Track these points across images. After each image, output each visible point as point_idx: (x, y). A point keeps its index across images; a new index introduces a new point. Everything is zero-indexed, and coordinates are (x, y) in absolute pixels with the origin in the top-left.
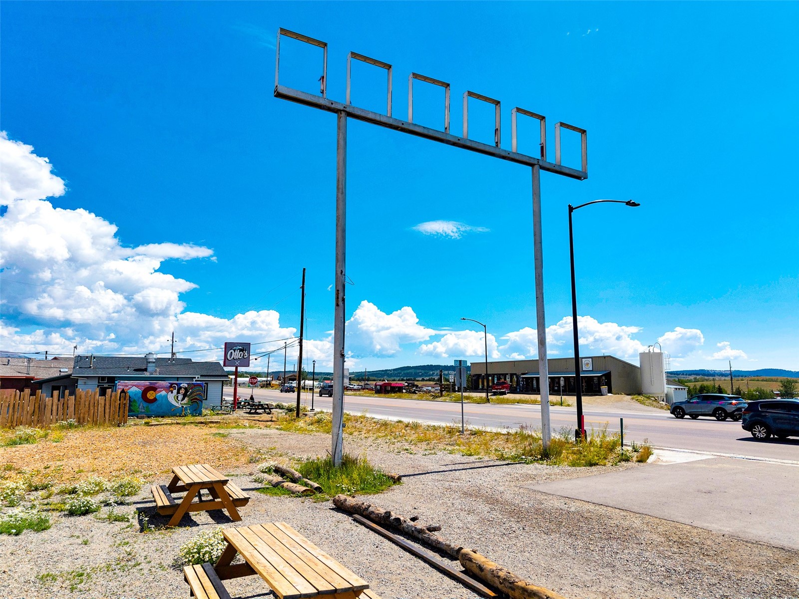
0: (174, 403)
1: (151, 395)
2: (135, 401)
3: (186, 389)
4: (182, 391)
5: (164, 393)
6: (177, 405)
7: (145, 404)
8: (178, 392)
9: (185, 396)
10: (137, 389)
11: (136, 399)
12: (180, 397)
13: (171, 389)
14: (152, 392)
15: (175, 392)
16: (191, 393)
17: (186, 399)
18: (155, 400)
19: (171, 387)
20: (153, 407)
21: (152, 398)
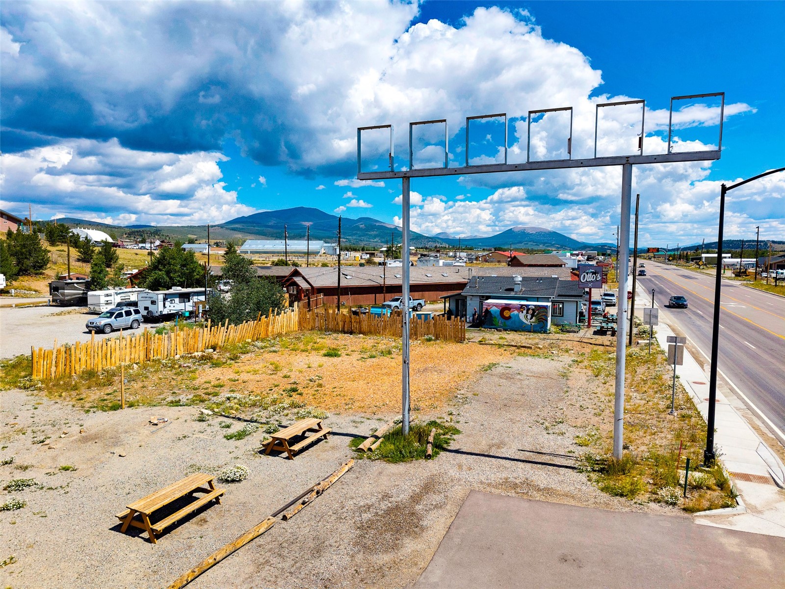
0: (524, 321)
1: (506, 313)
2: (495, 317)
3: (533, 310)
4: (531, 312)
5: (516, 312)
6: (527, 322)
7: (503, 321)
8: (527, 313)
9: (533, 315)
10: (496, 309)
11: (496, 316)
12: (529, 317)
13: (522, 309)
14: (507, 311)
15: (525, 312)
16: (538, 314)
17: (534, 318)
18: (510, 317)
19: (521, 308)
20: (509, 322)
21: (507, 316)
